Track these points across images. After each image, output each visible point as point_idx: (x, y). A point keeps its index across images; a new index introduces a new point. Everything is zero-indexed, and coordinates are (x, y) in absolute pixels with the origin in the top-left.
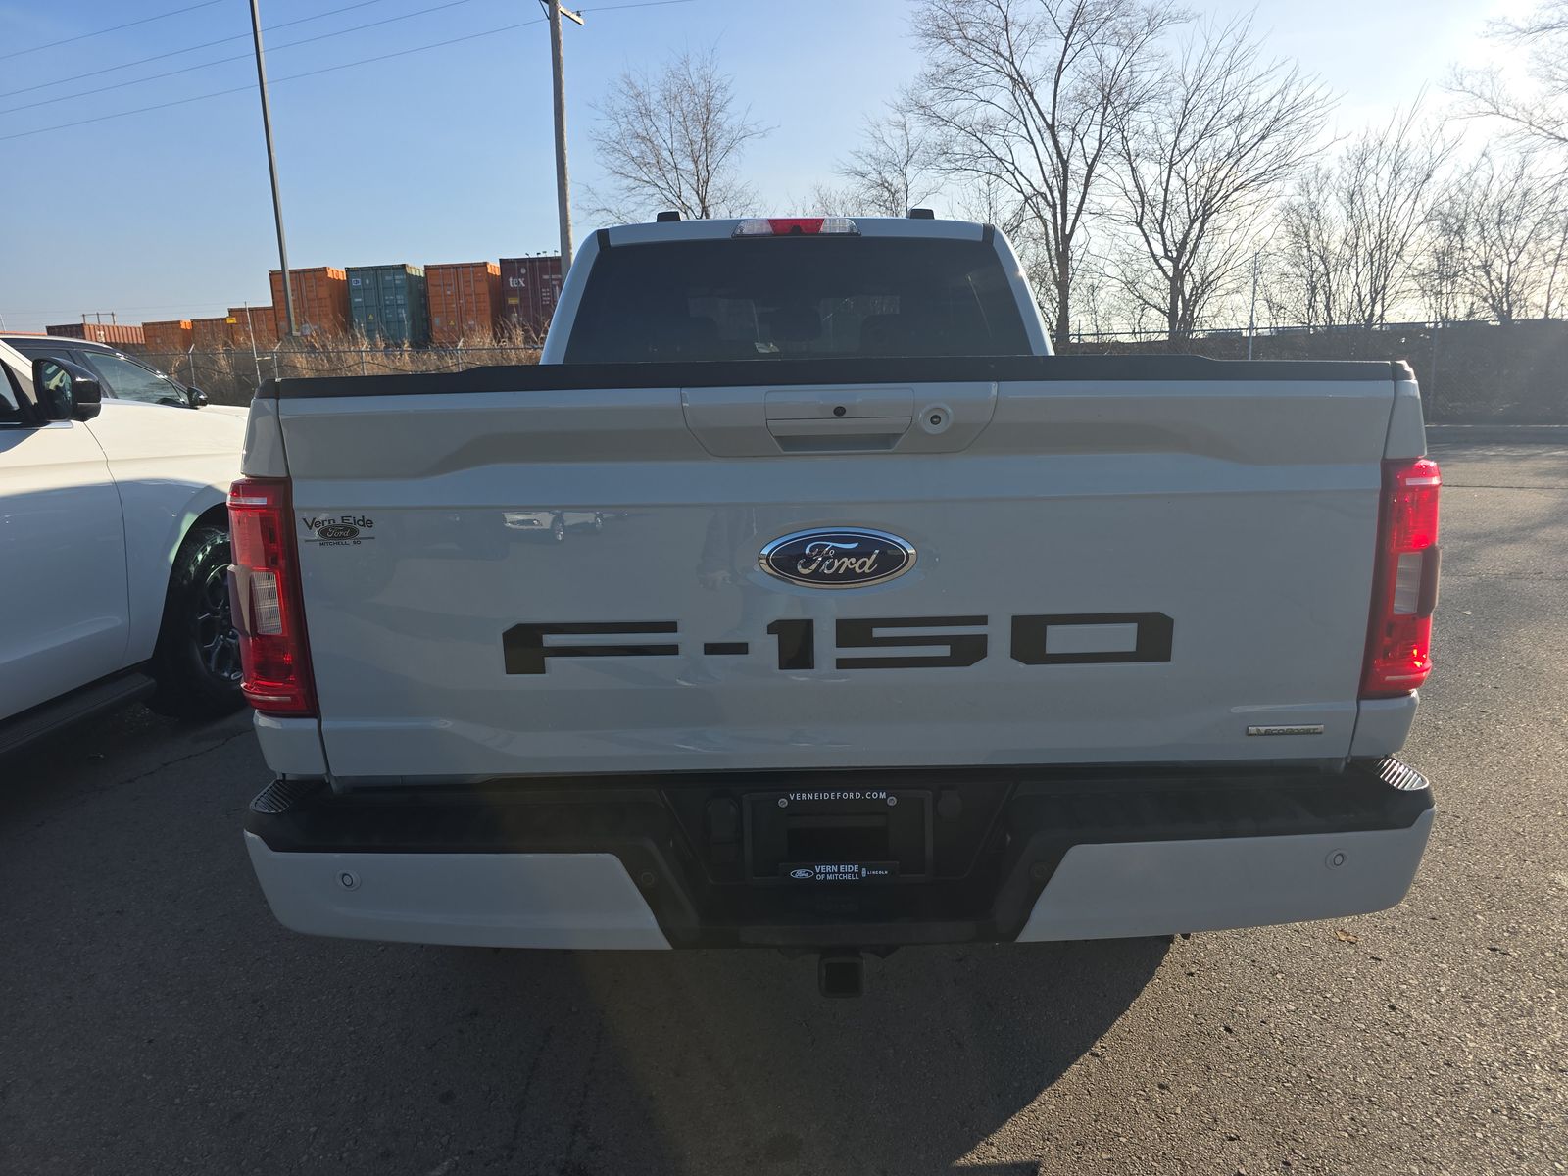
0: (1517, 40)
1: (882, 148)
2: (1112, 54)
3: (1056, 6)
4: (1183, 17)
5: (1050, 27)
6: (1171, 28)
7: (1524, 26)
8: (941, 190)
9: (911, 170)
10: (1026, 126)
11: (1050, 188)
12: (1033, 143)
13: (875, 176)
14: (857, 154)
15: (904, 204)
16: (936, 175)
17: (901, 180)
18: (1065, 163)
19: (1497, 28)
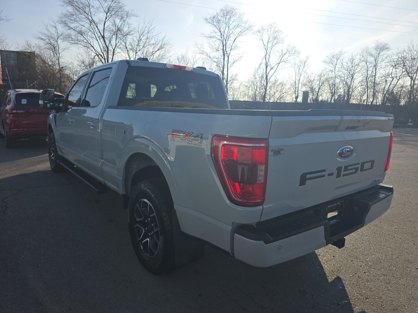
0: (206, 39)
1: (50, 33)
2: (118, 21)
3: (103, 4)
4: (135, 16)
5: (102, 9)
6: (132, 18)
7: (207, 36)
8: (69, 48)
9: (59, 41)
10: (95, 35)
11: (103, 54)
12: (97, 40)
13: (47, 41)
14: (41, 33)
15: (58, 51)
16: (68, 44)
17: (56, 43)
18: (107, 48)
19: (203, 35)
